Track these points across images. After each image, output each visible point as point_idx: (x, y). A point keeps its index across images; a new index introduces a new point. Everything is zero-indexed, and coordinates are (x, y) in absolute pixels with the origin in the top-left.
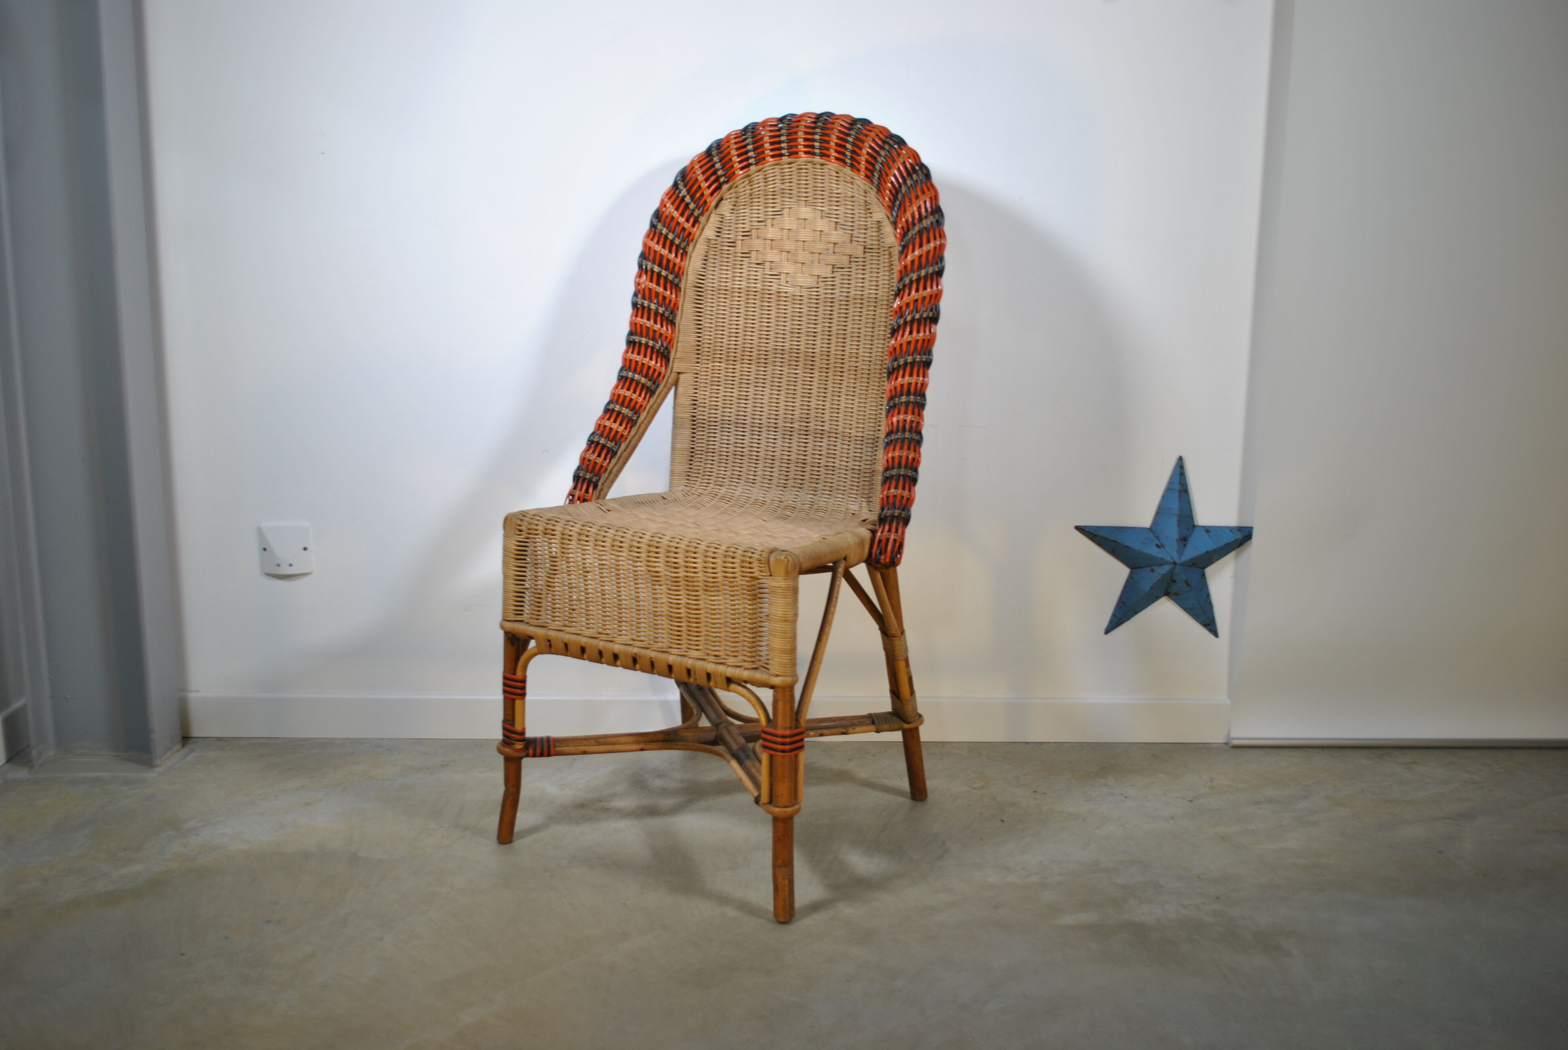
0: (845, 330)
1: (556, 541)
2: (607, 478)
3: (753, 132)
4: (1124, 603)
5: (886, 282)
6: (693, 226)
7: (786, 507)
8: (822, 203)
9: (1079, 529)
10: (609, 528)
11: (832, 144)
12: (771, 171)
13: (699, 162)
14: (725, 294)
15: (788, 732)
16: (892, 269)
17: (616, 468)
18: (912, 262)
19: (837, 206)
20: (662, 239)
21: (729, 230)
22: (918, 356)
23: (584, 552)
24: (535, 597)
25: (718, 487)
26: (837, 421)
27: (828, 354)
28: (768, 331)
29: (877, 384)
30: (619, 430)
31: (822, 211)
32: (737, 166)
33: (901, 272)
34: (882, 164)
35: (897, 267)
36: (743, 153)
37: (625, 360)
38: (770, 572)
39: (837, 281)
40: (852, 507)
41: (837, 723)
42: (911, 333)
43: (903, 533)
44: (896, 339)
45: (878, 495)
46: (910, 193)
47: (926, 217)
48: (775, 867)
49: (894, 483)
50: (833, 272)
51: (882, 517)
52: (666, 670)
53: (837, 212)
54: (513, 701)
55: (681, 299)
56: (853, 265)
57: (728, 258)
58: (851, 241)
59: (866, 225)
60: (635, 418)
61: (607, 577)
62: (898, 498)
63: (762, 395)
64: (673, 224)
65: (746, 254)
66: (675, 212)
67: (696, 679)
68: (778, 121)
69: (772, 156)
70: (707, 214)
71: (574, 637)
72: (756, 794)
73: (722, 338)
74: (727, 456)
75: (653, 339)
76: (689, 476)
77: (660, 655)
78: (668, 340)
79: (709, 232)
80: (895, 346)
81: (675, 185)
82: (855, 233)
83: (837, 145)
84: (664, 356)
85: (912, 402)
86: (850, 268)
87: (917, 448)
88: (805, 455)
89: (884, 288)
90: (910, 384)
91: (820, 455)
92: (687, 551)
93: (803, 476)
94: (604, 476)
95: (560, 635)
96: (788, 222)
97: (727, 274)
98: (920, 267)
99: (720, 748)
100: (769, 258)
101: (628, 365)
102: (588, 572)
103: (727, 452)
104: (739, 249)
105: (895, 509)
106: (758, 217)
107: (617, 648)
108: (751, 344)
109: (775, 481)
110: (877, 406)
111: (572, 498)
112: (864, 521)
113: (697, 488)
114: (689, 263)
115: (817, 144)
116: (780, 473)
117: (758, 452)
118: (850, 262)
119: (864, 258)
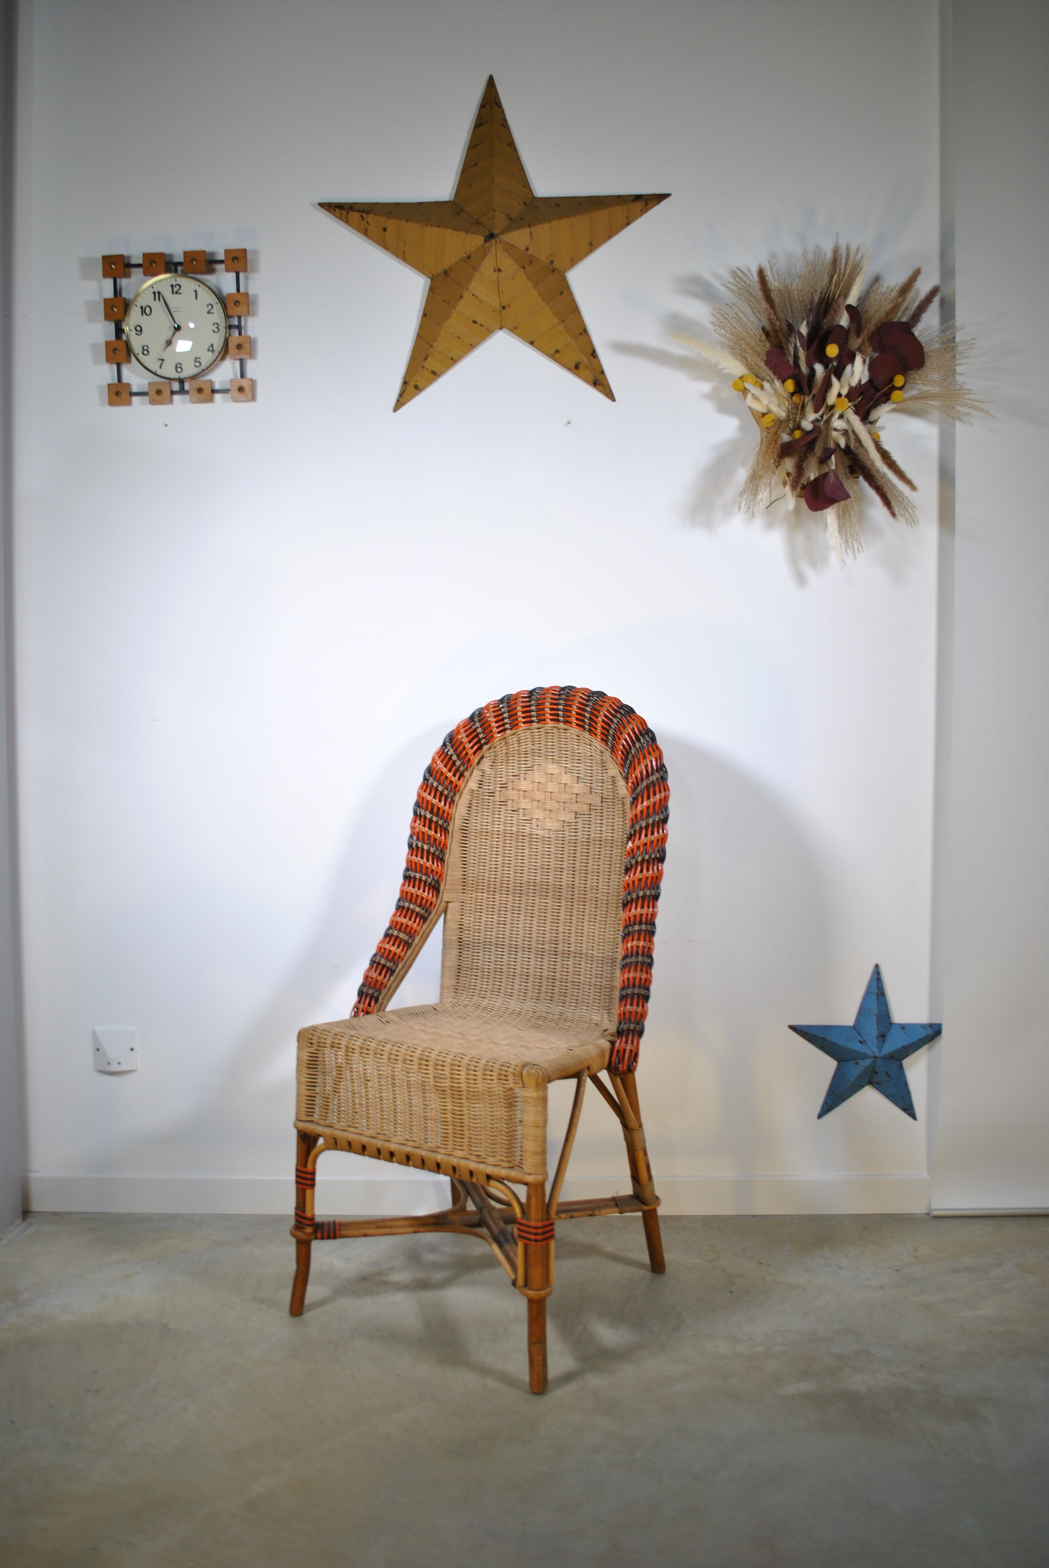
0: (587, 866)
1: (341, 1053)
2: (387, 993)
3: (508, 703)
4: (833, 1091)
5: (620, 827)
6: (459, 779)
7: (539, 1018)
8: (566, 761)
9: (792, 1028)
10: (386, 1043)
11: (574, 713)
12: (523, 735)
13: (464, 727)
14: (486, 836)
15: (540, 1224)
16: (625, 816)
17: (395, 984)
18: (642, 812)
19: (578, 763)
20: (433, 791)
21: (489, 783)
22: (648, 891)
23: (365, 1064)
24: (324, 1101)
25: (482, 999)
26: (581, 943)
27: (573, 886)
28: (522, 867)
29: (615, 913)
30: (397, 952)
31: (565, 767)
32: (495, 730)
33: (632, 820)
34: (615, 730)
35: (629, 815)
36: (500, 719)
37: (402, 892)
38: (523, 1084)
39: (580, 826)
40: (595, 1018)
41: (585, 1206)
42: (641, 871)
43: (638, 1044)
44: (629, 877)
45: (616, 1010)
46: (639, 754)
47: (652, 774)
48: (530, 1343)
49: (629, 1001)
50: (576, 817)
51: (620, 1030)
52: (435, 1167)
53: (579, 769)
54: (304, 1191)
55: (449, 840)
56: (593, 812)
57: (488, 806)
58: (591, 792)
59: (602, 780)
60: (410, 942)
61: (384, 1085)
62: (634, 1014)
63: (518, 921)
64: (443, 778)
65: (504, 803)
66: (444, 768)
67: (460, 1175)
68: (529, 693)
69: (524, 723)
70: (470, 769)
71: (356, 1137)
72: (513, 1277)
73: (484, 873)
74: (488, 972)
75: (426, 874)
76: (456, 989)
77: (430, 1154)
78: (438, 875)
79: (473, 784)
80: (629, 882)
81: (444, 745)
82: (594, 786)
83: (577, 714)
84: (435, 888)
85: (644, 931)
86: (590, 815)
87: (649, 970)
88: (554, 972)
89: (618, 832)
90: (642, 915)
91: (567, 972)
92: (452, 1065)
93: (553, 990)
94: (384, 991)
95: (345, 1134)
96: (538, 776)
97: (487, 819)
98: (648, 816)
99: (484, 1231)
100: (523, 806)
101: (404, 896)
102: (368, 1081)
103: (489, 969)
104: (497, 798)
105: (631, 1023)
106: (513, 772)
107: (393, 1147)
108: (508, 877)
109: (529, 994)
110: (614, 931)
111: (357, 1011)
112: (605, 1030)
113: (464, 1000)
114: (456, 809)
115: (561, 713)
116: (533, 987)
117: (514, 969)
118: (590, 809)
119: (602, 807)
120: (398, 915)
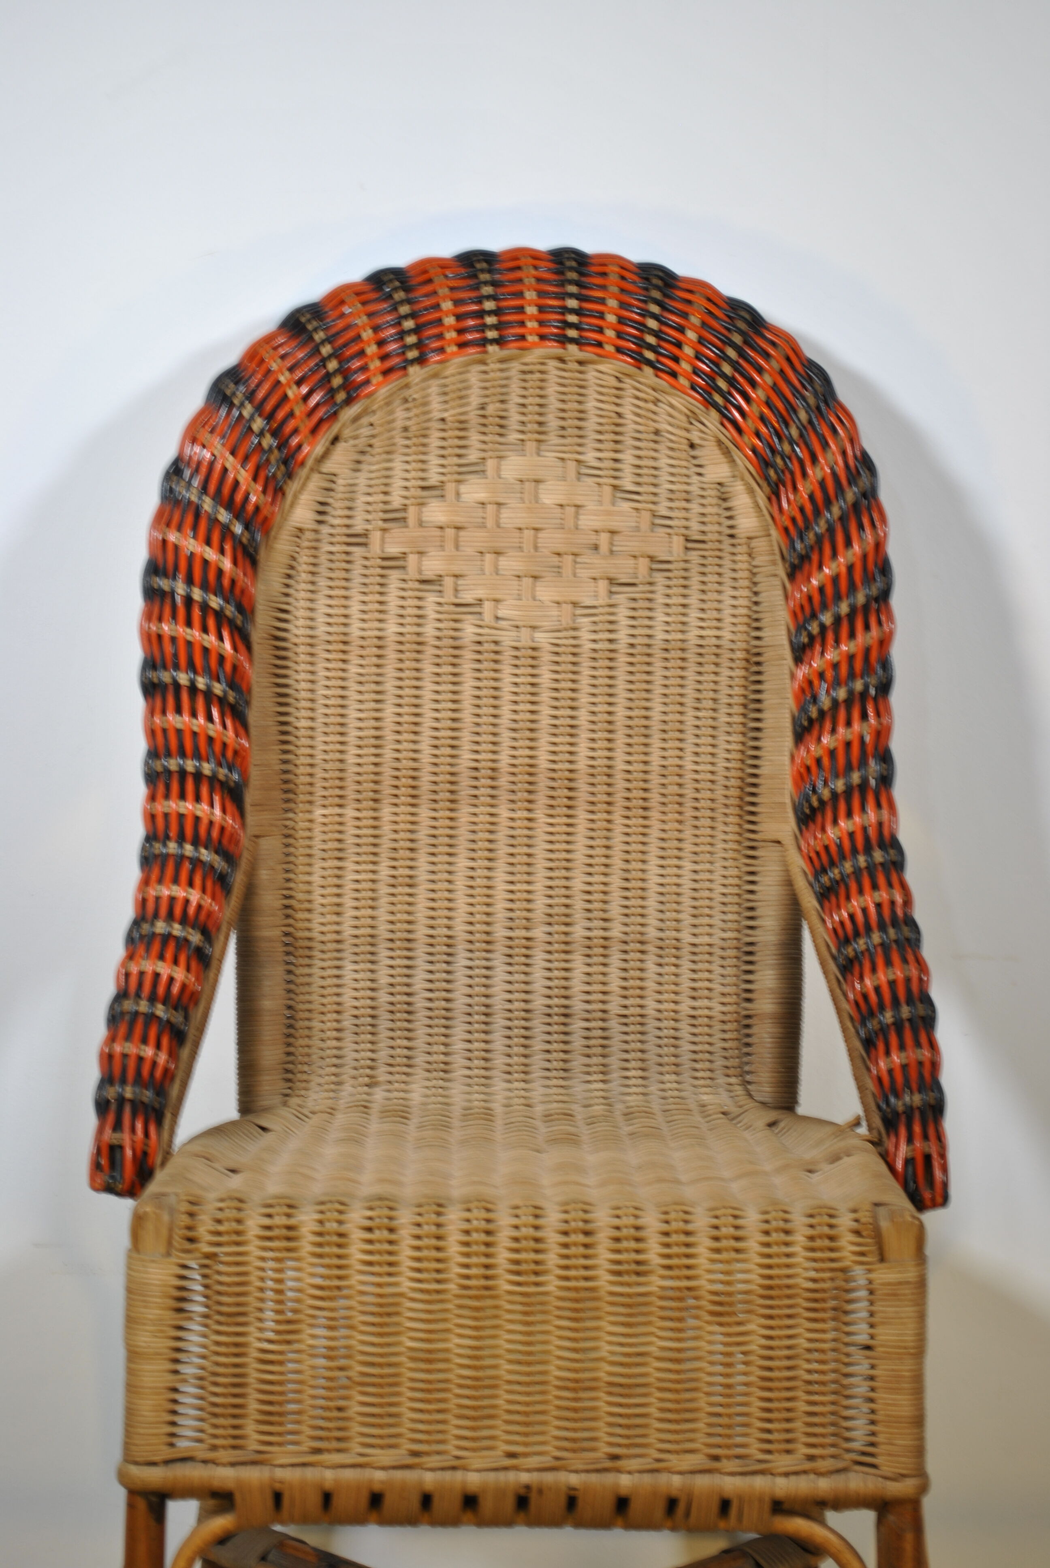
0: (647, 718)
2: (177, 1098)
6: (275, 500)
8: (580, 445)
11: (610, 319)
12: (459, 377)
13: (276, 343)
17: (187, 1068)
19: (616, 452)
21: (349, 508)
24: (226, 1396)
26: (643, 916)
27: (609, 771)
28: (453, 730)
31: (579, 462)
32: (376, 365)
36: (391, 337)
37: (151, 818)
38: (881, 1253)
39: (622, 614)
40: (709, 1098)
42: (849, 723)
49: (908, 1037)
50: (610, 593)
51: (889, 1115)
53: (617, 465)
55: (256, 669)
56: (659, 578)
58: (653, 525)
59: (687, 492)
62: (916, 1068)
64: (227, 488)
66: (227, 457)
69: (464, 345)
70: (299, 473)
71: (349, 1475)
78: (245, 761)
79: (303, 514)
82: (662, 510)
83: (620, 321)
84: (240, 802)
86: (651, 584)
88: (566, 998)
90: (870, 827)
91: (606, 993)
92: (667, 1233)
93: (565, 1043)
94: (162, 1088)
95: (310, 1474)
96: (497, 488)
97: (345, 607)
98: (852, 588)
100: (456, 567)
103: (372, 1008)
104: (376, 548)
105: (911, 1093)
106: (423, 479)
107: (473, 1482)
108: (415, 760)
114: (264, 585)
115: (571, 319)
116: (509, 1041)
117: (448, 1001)
118: (651, 571)
119: (686, 561)
120: (154, 876)
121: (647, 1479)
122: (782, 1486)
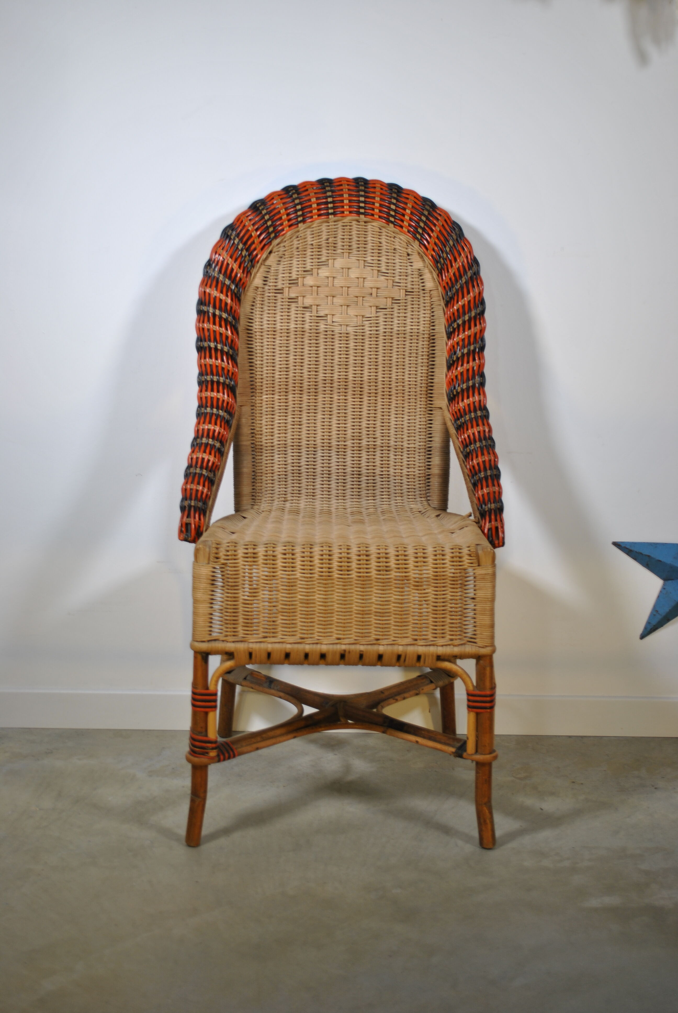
0: (390, 360)
2: (211, 505)
3: (298, 194)
5: (427, 319)
6: (247, 276)
8: (365, 254)
11: (377, 205)
12: (318, 228)
13: (247, 215)
14: (274, 335)
18: (463, 306)
20: (217, 285)
21: (276, 279)
22: (477, 379)
24: (232, 616)
26: (389, 436)
27: (376, 381)
28: (316, 365)
30: (210, 460)
31: (365, 261)
32: (286, 223)
33: (454, 314)
36: (291, 212)
37: (200, 399)
38: (479, 563)
39: (381, 320)
42: (474, 359)
44: (462, 366)
49: (484, 484)
50: (377, 312)
53: (379, 262)
54: (204, 714)
55: (240, 341)
56: (395, 306)
57: (275, 303)
58: (393, 286)
59: (406, 273)
60: (221, 449)
62: (493, 494)
64: (228, 270)
65: (293, 300)
69: (320, 215)
70: (257, 266)
74: (286, 475)
75: (224, 376)
77: (371, 647)
78: (234, 376)
79: (258, 281)
80: (462, 371)
82: (396, 279)
83: (381, 206)
84: (233, 391)
85: (485, 416)
86: (392, 308)
88: (359, 468)
91: (374, 466)
92: (397, 556)
93: (359, 485)
96: (333, 271)
97: (274, 317)
98: (465, 313)
100: (317, 302)
101: (205, 402)
103: (285, 472)
104: (286, 294)
105: (491, 503)
106: (304, 267)
107: (326, 648)
108: (301, 376)
109: (334, 492)
114: (243, 309)
115: (362, 205)
116: (337, 485)
117: (314, 469)
118: (392, 303)
119: (406, 300)
120: (202, 421)
121: (390, 648)
122: (441, 650)
